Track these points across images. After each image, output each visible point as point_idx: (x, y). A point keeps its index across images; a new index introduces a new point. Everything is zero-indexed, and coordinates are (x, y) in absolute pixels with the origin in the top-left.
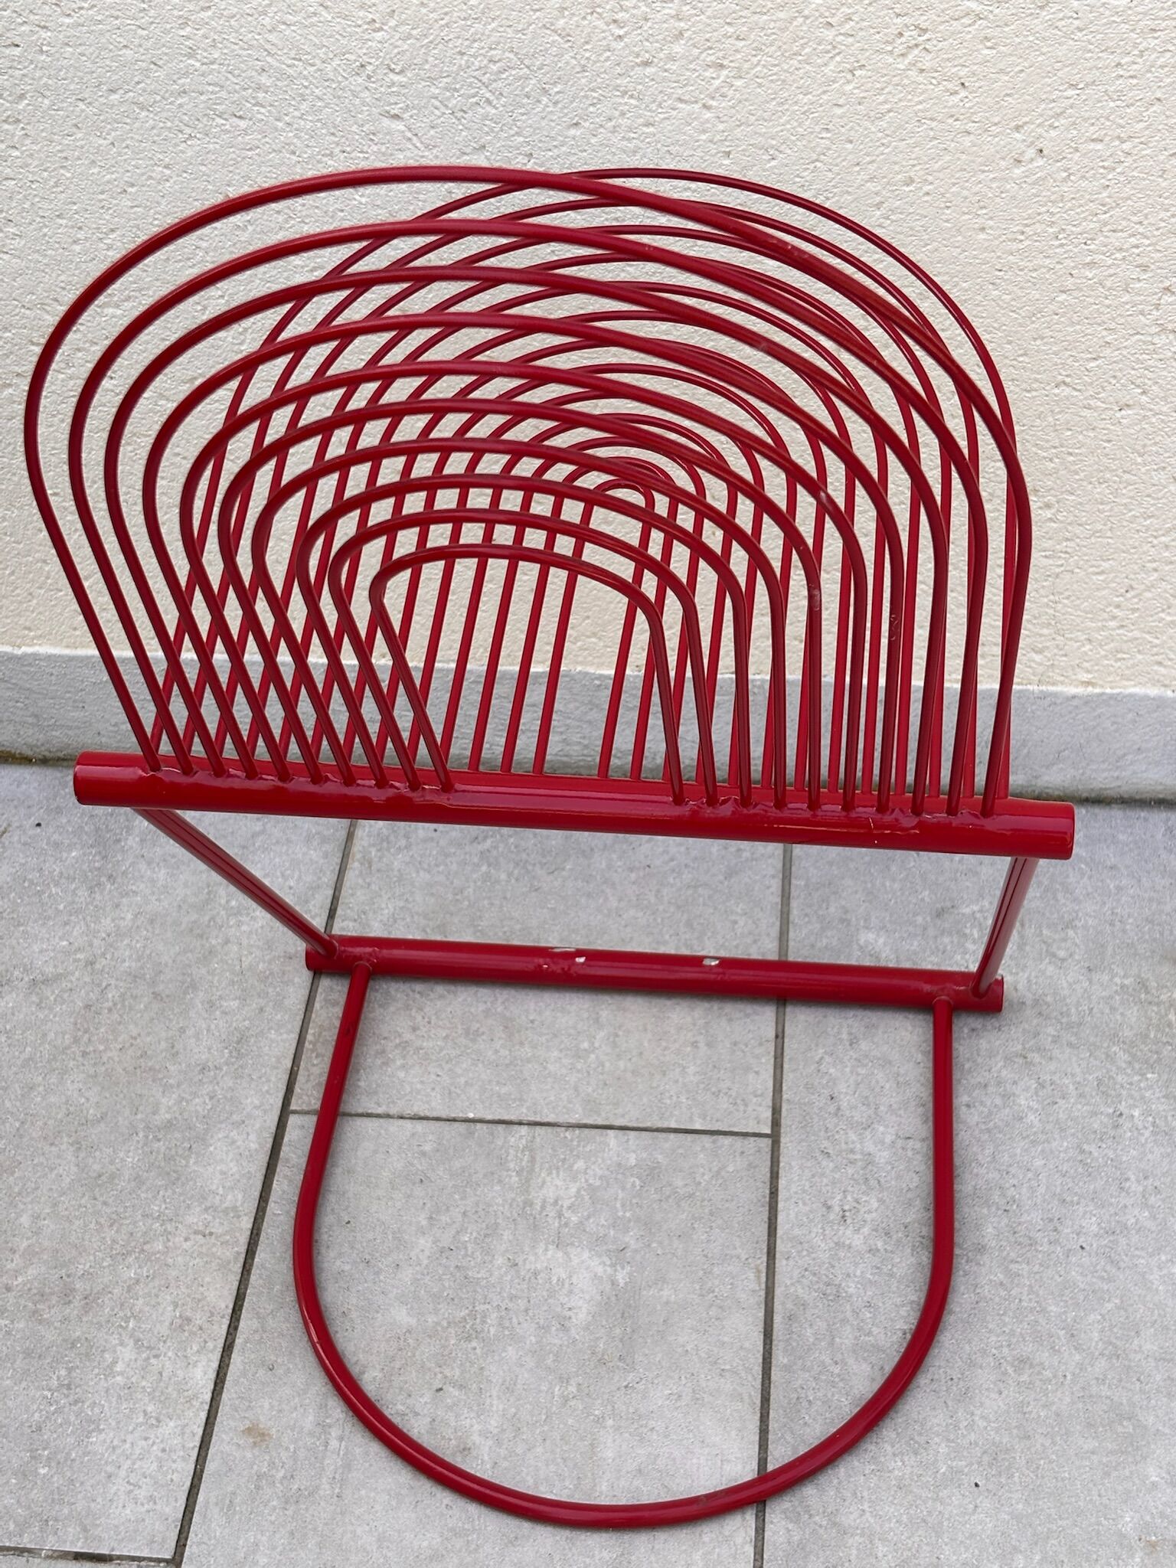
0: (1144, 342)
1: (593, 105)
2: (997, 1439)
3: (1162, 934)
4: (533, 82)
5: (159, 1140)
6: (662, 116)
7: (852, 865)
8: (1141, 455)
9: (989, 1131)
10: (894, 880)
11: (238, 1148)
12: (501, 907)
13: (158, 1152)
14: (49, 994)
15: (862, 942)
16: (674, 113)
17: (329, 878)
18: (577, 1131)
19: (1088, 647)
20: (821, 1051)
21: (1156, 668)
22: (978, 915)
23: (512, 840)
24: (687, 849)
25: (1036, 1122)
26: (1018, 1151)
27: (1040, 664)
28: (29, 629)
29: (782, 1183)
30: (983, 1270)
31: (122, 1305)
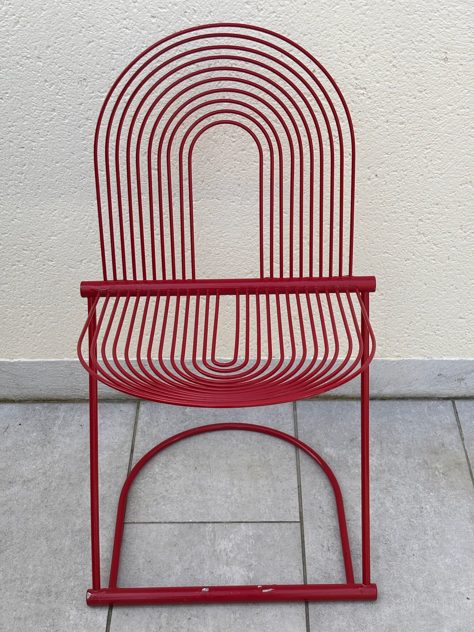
0: (413, 238)
1: (225, 164)
2: (391, 623)
3: (430, 444)
4: (204, 157)
5: (77, 536)
6: (248, 167)
7: (319, 425)
8: (413, 276)
9: (377, 516)
10: (334, 429)
11: (107, 537)
12: (194, 445)
13: (77, 540)
14: (30, 485)
15: (325, 452)
16: (253, 166)
17: (130, 438)
18: (230, 524)
19: (397, 343)
20: (315, 491)
21: (421, 350)
23: (195, 421)
24: (259, 421)
25: (394, 513)
26: (388, 522)
27: (381, 350)
28: (17, 352)
29: (305, 538)
30: (380, 565)
31: (70, 595)
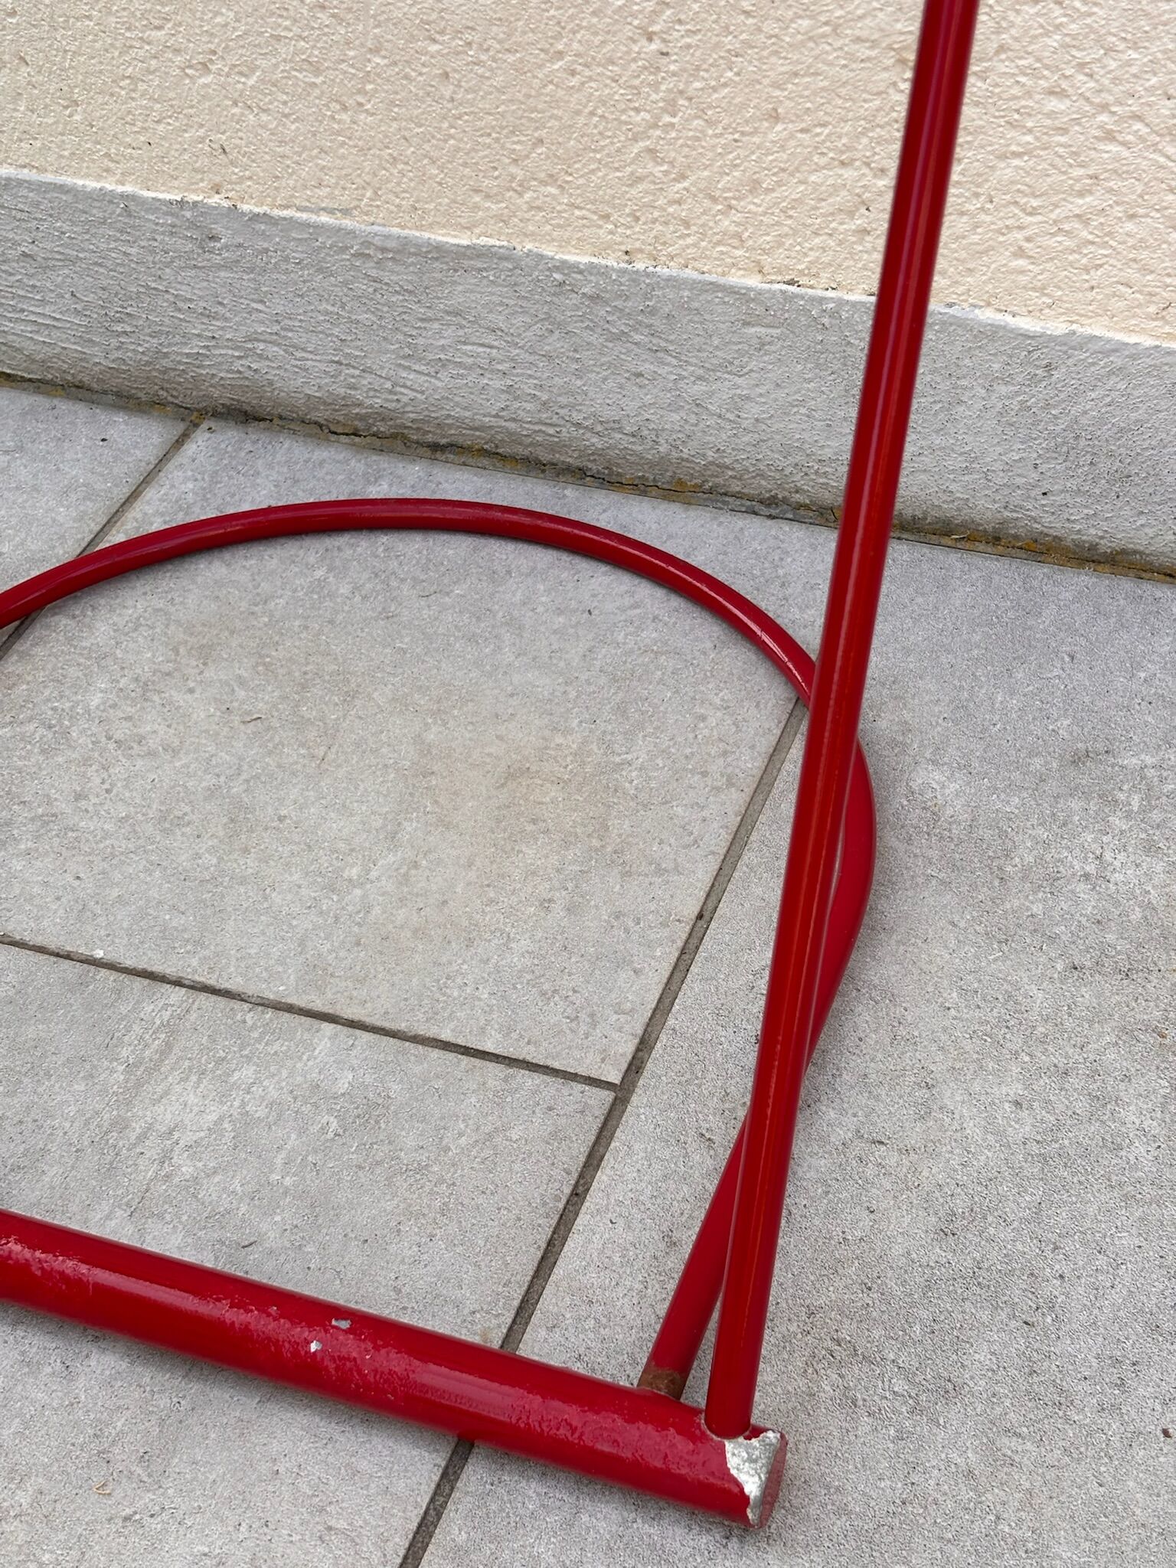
10: (1012, 693)
12: (320, 632)
18: (269, 1014)
22: (1151, 773)
29: (602, 1178)
